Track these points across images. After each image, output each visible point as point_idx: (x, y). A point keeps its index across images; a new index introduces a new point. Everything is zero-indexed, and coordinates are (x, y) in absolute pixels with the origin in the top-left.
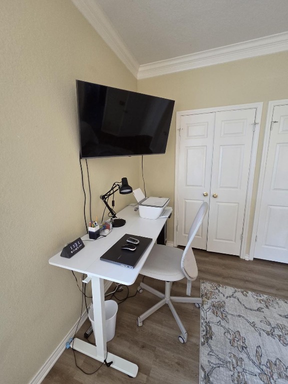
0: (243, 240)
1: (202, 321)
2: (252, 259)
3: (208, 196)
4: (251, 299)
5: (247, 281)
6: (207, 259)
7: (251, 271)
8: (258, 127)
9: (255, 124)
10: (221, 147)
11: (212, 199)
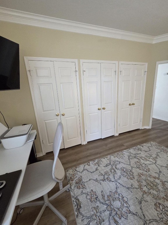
0: (81, 135)
1: (73, 199)
2: (87, 143)
3: (59, 116)
4: (92, 166)
5: (88, 156)
6: (66, 154)
7: (88, 149)
8: (77, 73)
9: (76, 71)
10: (61, 84)
11: (62, 116)
